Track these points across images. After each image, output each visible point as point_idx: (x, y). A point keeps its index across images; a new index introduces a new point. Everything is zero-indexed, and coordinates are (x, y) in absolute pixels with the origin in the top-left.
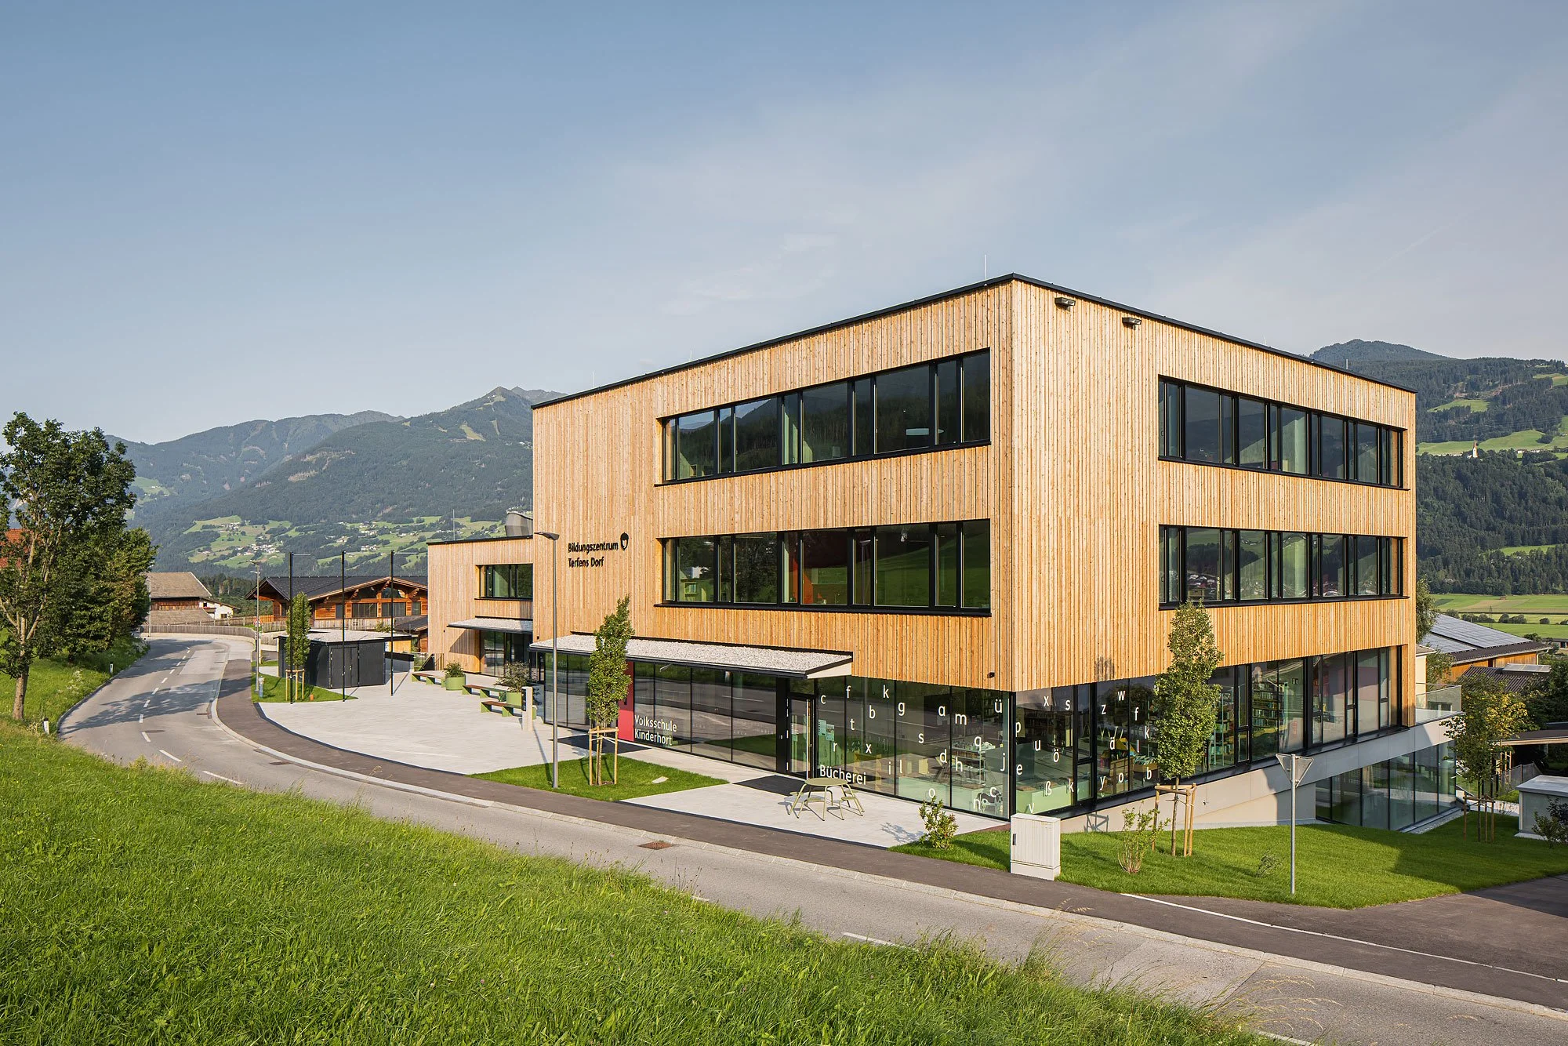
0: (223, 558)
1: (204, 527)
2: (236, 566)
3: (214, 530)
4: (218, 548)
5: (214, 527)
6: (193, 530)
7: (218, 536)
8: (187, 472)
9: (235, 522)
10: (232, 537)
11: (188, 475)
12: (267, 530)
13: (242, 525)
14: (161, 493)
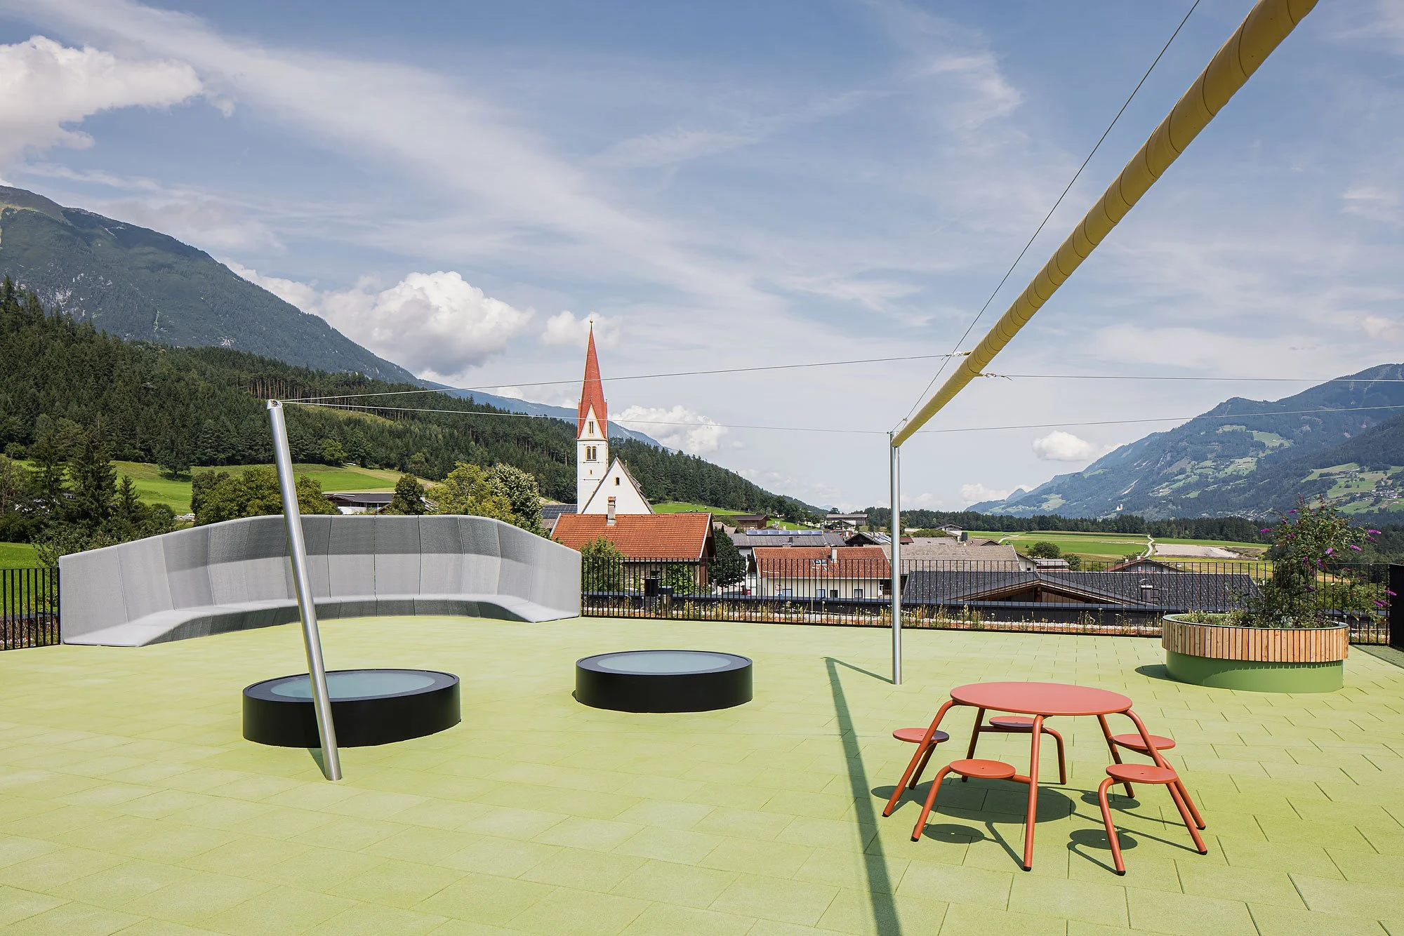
0: (1340, 503)
1: (1321, 475)
2: (1353, 513)
3: (1332, 477)
4: (1333, 494)
5: (1332, 475)
6: (1310, 478)
7: (1335, 482)
8: (1306, 423)
9: (1353, 467)
10: (1350, 483)
11: (1307, 426)
12: (1389, 475)
13: (1361, 472)
14: (1281, 445)
